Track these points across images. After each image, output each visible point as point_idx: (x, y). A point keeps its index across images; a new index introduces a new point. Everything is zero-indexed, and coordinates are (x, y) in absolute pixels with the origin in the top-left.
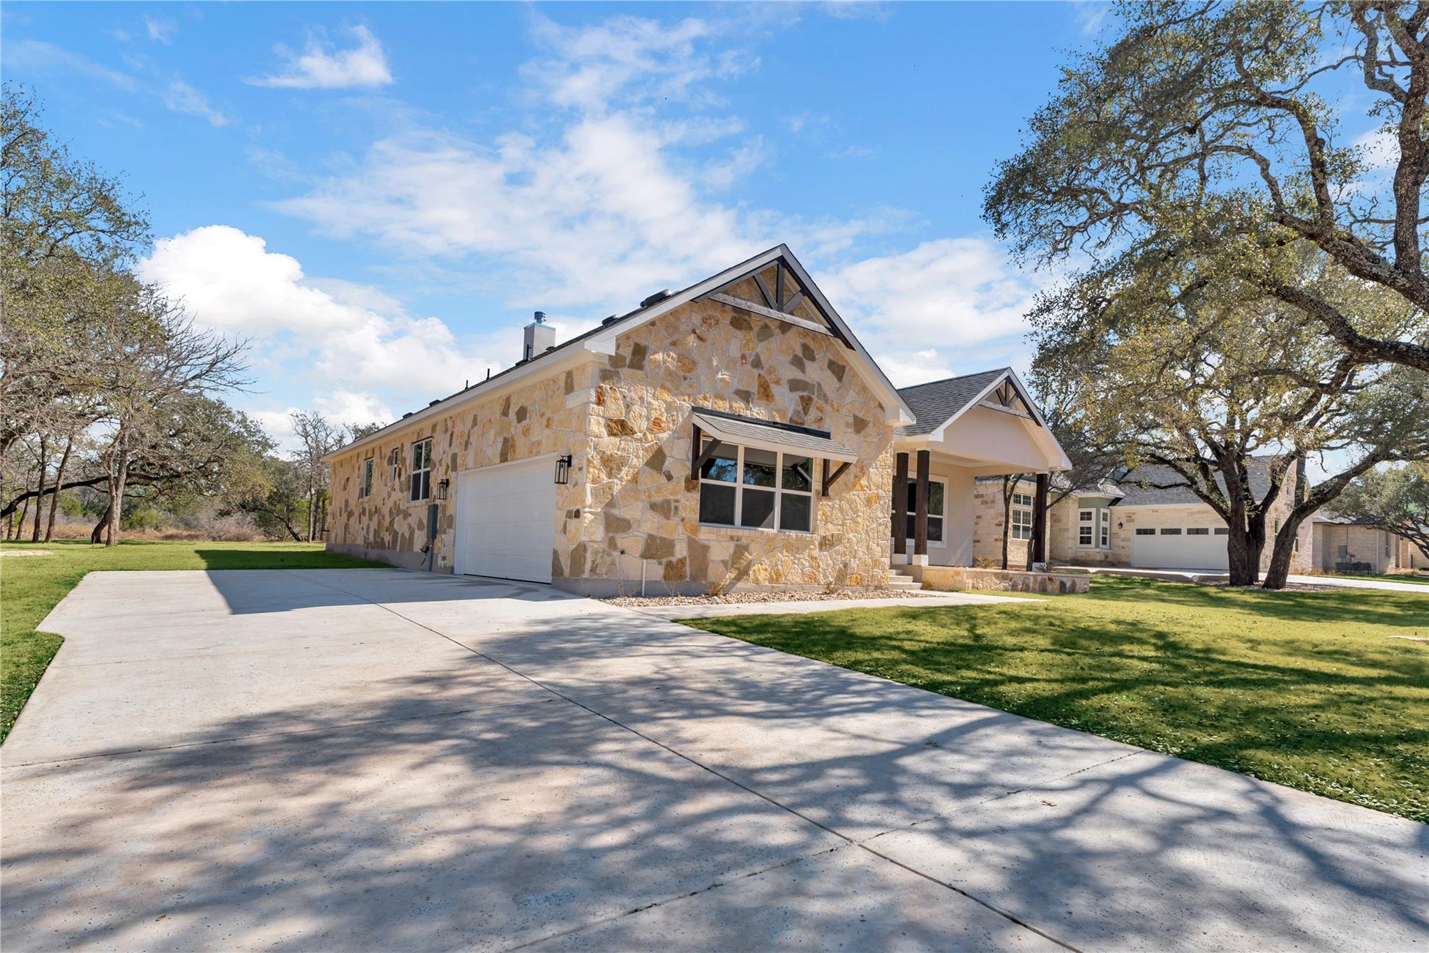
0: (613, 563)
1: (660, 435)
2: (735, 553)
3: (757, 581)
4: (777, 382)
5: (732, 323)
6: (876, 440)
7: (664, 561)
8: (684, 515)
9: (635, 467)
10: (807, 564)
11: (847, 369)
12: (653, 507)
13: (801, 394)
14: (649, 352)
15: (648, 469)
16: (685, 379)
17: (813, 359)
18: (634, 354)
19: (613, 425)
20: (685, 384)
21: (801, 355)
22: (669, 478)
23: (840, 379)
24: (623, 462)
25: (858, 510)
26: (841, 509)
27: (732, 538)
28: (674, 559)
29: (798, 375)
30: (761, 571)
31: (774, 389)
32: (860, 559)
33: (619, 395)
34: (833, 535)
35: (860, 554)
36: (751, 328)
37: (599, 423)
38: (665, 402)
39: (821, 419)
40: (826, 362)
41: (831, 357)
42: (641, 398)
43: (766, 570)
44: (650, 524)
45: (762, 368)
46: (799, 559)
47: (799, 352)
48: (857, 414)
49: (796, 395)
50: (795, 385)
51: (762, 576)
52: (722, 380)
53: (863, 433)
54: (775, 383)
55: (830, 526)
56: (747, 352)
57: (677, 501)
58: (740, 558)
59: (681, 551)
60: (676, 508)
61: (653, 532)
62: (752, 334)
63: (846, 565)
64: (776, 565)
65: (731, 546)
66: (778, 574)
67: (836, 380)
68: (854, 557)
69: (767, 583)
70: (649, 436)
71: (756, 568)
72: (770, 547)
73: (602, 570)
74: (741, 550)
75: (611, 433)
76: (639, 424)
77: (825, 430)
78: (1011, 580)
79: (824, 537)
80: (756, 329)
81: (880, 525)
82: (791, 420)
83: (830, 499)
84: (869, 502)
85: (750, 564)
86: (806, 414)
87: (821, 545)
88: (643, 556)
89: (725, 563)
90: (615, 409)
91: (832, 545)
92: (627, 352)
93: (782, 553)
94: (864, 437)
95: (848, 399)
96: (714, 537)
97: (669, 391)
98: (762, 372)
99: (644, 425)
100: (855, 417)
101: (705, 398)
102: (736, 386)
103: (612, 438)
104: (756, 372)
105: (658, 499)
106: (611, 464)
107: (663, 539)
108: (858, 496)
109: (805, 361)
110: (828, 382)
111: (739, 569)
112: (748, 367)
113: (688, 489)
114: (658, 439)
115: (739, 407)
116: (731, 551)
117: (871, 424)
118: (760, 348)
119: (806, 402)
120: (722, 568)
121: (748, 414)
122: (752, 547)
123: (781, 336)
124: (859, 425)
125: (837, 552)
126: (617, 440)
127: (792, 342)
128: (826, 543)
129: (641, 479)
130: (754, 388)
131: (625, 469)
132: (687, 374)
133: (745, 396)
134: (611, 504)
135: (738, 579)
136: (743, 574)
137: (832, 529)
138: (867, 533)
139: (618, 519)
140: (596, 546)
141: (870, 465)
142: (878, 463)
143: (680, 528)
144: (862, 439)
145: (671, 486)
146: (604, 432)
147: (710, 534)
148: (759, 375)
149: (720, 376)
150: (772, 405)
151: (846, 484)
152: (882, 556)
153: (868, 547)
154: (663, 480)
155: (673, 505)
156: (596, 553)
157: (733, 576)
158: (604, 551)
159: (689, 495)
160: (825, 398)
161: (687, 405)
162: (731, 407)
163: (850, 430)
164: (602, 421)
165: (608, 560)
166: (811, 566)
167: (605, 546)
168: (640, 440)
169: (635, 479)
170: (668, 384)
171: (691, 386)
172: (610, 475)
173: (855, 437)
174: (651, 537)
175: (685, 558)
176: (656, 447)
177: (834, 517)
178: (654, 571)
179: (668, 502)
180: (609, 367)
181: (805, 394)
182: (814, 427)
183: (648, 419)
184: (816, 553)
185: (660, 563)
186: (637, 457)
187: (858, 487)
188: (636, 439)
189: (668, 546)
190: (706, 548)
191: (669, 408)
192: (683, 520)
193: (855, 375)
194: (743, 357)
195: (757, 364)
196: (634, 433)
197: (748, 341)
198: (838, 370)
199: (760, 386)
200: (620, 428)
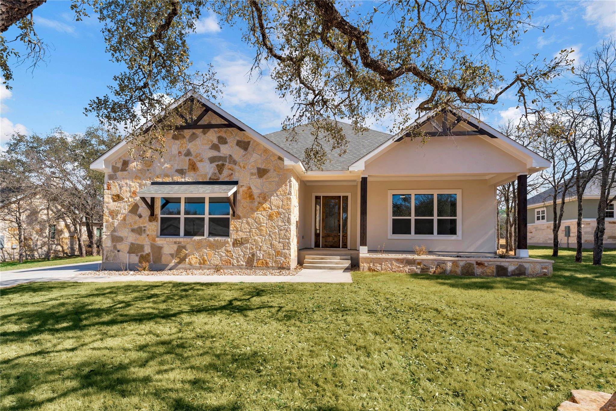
0: (115, 256)
1: (136, 198)
2: (177, 250)
3: (190, 264)
4: (201, 161)
5: (173, 138)
6: (277, 179)
7: (139, 254)
8: (148, 233)
9: (124, 214)
10: (224, 255)
11: (251, 143)
12: (133, 230)
13: (217, 163)
14: (130, 162)
15: (130, 214)
16: (148, 170)
17: (226, 143)
18: (123, 165)
19: (115, 197)
20: (148, 173)
21: (217, 143)
22: (140, 216)
23: (246, 149)
24: (118, 212)
25: (261, 223)
26: (248, 223)
27: (175, 243)
28: (144, 254)
29: (215, 153)
30: (194, 259)
31: (199, 165)
32: (264, 251)
33: (116, 184)
34: (242, 239)
35: (265, 248)
36: (184, 137)
37: (109, 198)
38: (138, 183)
39: (232, 174)
40: (235, 142)
41: (238, 139)
42: (126, 183)
43: (197, 258)
44: (131, 238)
45: (191, 156)
46: (218, 252)
47: (216, 141)
48: (260, 166)
49: (214, 165)
50: (212, 160)
51: (193, 261)
52: (167, 167)
53: (265, 176)
54: (199, 161)
55: (240, 233)
56: (181, 150)
57: (145, 227)
58: (180, 252)
59: (147, 250)
60: (144, 230)
61: (133, 242)
62: (185, 140)
63: (253, 255)
64: (203, 255)
65: (175, 247)
66: (204, 261)
67: (242, 151)
68: (260, 250)
69: (198, 265)
70: (130, 199)
71: (190, 257)
72: (199, 246)
73: (111, 259)
74: (181, 248)
75: (114, 201)
76: (126, 195)
77: (235, 179)
78: (419, 264)
79: (236, 240)
80: (187, 137)
81: (281, 230)
82: (210, 179)
83: (239, 218)
84: (270, 217)
85: (186, 256)
86: (220, 173)
87: (234, 244)
88: (129, 252)
89: (172, 255)
90: (115, 190)
91: (242, 244)
92: (119, 165)
93: (206, 249)
94: (266, 179)
95: (252, 160)
96: (165, 242)
97: (140, 179)
98: (191, 158)
99: (128, 195)
100: (259, 169)
101: (158, 177)
102: (176, 167)
103: (114, 203)
104: (187, 158)
105: (136, 227)
106: (114, 214)
107: (138, 245)
108: (261, 214)
109: (220, 145)
110: (237, 153)
111: (179, 258)
112: (183, 157)
113: (150, 221)
114: (135, 200)
115: (178, 178)
116: (176, 249)
117: (272, 171)
118: (190, 146)
119: (220, 168)
120: (170, 257)
121: (183, 180)
122: (188, 246)
123: (203, 136)
124: (262, 173)
125: (246, 248)
126: (117, 203)
127: (211, 138)
128: (236, 243)
129: (127, 218)
130: (186, 166)
131: (119, 216)
132: (149, 168)
133: (181, 172)
134: (114, 231)
135: (179, 263)
136: (182, 260)
137: (241, 235)
138: (270, 235)
139: (117, 237)
140: (108, 249)
141: (272, 195)
142: (278, 193)
143: (147, 239)
144: (264, 180)
145: (141, 220)
146: (111, 201)
147: (161, 241)
148: (190, 159)
149: (166, 165)
150: (198, 173)
151: (251, 209)
152: (284, 249)
153: (271, 244)
154: (137, 218)
155: (143, 228)
156: (108, 251)
157: (176, 261)
158: (111, 251)
159: (151, 223)
160: (235, 162)
161: (149, 182)
162: (172, 179)
163: (255, 177)
164: (110, 196)
165: (113, 254)
166: (227, 256)
167: (112, 248)
168: (126, 202)
169: (124, 219)
170: (139, 175)
171: (150, 173)
172: (113, 218)
173: (259, 181)
174: (132, 244)
175: (150, 253)
176: (134, 204)
177: (243, 228)
178: (135, 259)
179: (140, 228)
180: (112, 173)
181: (220, 163)
182: (226, 180)
183: (130, 191)
184: (231, 248)
185: (137, 256)
186: (125, 209)
187: (261, 209)
188: (124, 202)
189: (141, 247)
190: (160, 248)
191: (140, 186)
192: (148, 235)
193: (258, 144)
194: (180, 153)
195: (188, 154)
196: (123, 199)
197: (182, 144)
198: (244, 145)
199: (190, 164)
200: (117, 198)
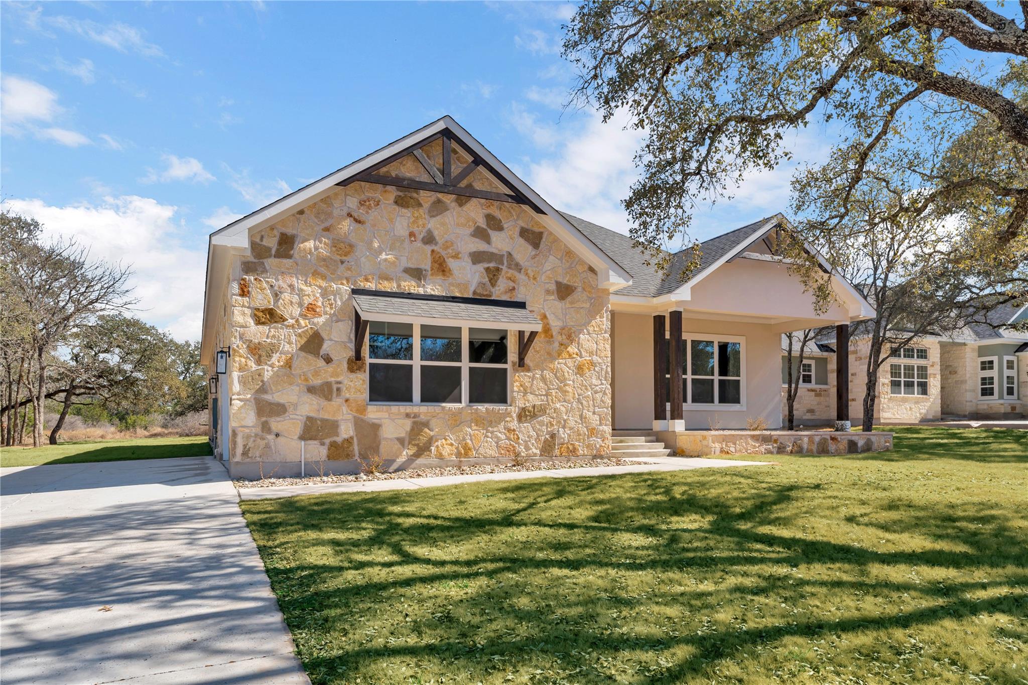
0: (267, 446)
1: (316, 320)
2: (412, 429)
3: (440, 457)
4: (456, 256)
5: (396, 202)
6: (587, 305)
7: (327, 441)
8: (348, 395)
9: (288, 352)
10: (503, 437)
11: (545, 236)
12: (311, 390)
13: (486, 265)
14: (298, 240)
15: (303, 354)
16: (342, 262)
17: (500, 228)
18: (280, 243)
19: (261, 314)
20: (342, 268)
21: (485, 227)
22: (328, 360)
23: (536, 246)
24: (272, 349)
25: (565, 379)
26: (543, 379)
27: (408, 415)
28: (339, 439)
29: (481, 246)
30: (446, 447)
31: (452, 263)
32: (571, 429)
33: (265, 285)
34: (534, 407)
35: (572, 423)
36: (420, 205)
37: (244, 314)
38: (320, 287)
39: (514, 289)
40: (518, 230)
41: (523, 225)
42: (291, 286)
43: (452, 445)
44: (309, 406)
45: (436, 244)
46: (492, 433)
47: (482, 223)
48: (560, 279)
49: (481, 267)
50: (477, 257)
51: (446, 451)
52: (386, 260)
53: (569, 299)
54: (453, 257)
55: (530, 397)
56: (416, 230)
57: (339, 383)
58: (419, 434)
59: (346, 431)
60: (338, 389)
61: (312, 414)
62: (421, 211)
63: (553, 436)
64: (464, 439)
65: (408, 424)
66: (467, 449)
67: (530, 248)
68: (564, 427)
69: (454, 458)
70: (302, 322)
71: (439, 443)
72: (456, 421)
73: (256, 453)
74: (418, 426)
75: (259, 322)
76: (290, 309)
77: (519, 298)
78: (776, 441)
79: (524, 409)
80: (426, 206)
81: (596, 392)
82: (474, 293)
83: (529, 370)
84: (580, 369)
85: (430, 441)
86: (493, 285)
87: (520, 418)
88: (302, 438)
89: (401, 441)
90: (261, 298)
91: (534, 416)
92: (272, 243)
93: (470, 427)
94: (571, 303)
95: (548, 266)
96: (386, 415)
97: (324, 277)
98: (435, 248)
99: (296, 311)
100: (559, 284)
101: (367, 280)
102: (405, 263)
103: (261, 327)
104: (428, 248)
105: (317, 382)
106: (259, 352)
107: (324, 421)
108: (565, 364)
109: (490, 231)
110: (522, 251)
111: (417, 445)
112: (419, 244)
113: (351, 370)
114: (314, 324)
115: (410, 285)
116: (408, 428)
117: (580, 289)
118: (433, 224)
119: (493, 275)
120: (398, 445)
121: (421, 291)
122: (433, 423)
123: (458, 209)
124: (564, 291)
125: (541, 423)
126: (266, 328)
127: (473, 215)
128: (524, 415)
129: (295, 364)
130: (426, 264)
131: (275, 357)
132: (344, 258)
133: (417, 274)
134: (263, 390)
135: (417, 455)
136: (423, 450)
137: (533, 400)
138: (579, 401)
139: (270, 404)
140: (247, 431)
141: (581, 331)
142: (591, 329)
143: (345, 409)
144: (568, 305)
145: (330, 368)
146: (251, 322)
147: (377, 413)
148: (433, 251)
149: (383, 256)
150: (450, 280)
151: (549, 354)
152: (601, 424)
153: (581, 416)
154: (321, 363)
155: (335, 387)
156: (248, 437)
157: (411, 452)
158: (256, 435)
159: (353, 376)
160: (518, 268)
161: (346, 288)
162: (399, 286)
163: (553, 297)
164: (248, 312)
165: (262, 443)
166: (508, 439)
167: (258, 430)
168: (293, 326)
169: (289, 364)
170: (322, 270)
171: (349, 269)
172: (259, 362)
173: (559, 305)
174: (309, 419)
175: (352, 438)
176: (311, 332)
177: (534, 387)
178: (317, 451)
179: (328, 385)
180: (252, 259)
181: (492, 265)
182: (505, 298)
183: (300, 305)
184: (514, 424)
185: (323, 444)
186: (290, 343)
187: (565, 355)
188: (287, 326)
189: (333, 426)
190: (376, 427)
191: (325, 293)
192: (347, 400)
193: (556, 240)
194: (412, 234)
195: (429, 239)
196: (285, 320)
197: (417, 218)
198: (533, 238)
199: (434, 261)
200: (268, 316)
